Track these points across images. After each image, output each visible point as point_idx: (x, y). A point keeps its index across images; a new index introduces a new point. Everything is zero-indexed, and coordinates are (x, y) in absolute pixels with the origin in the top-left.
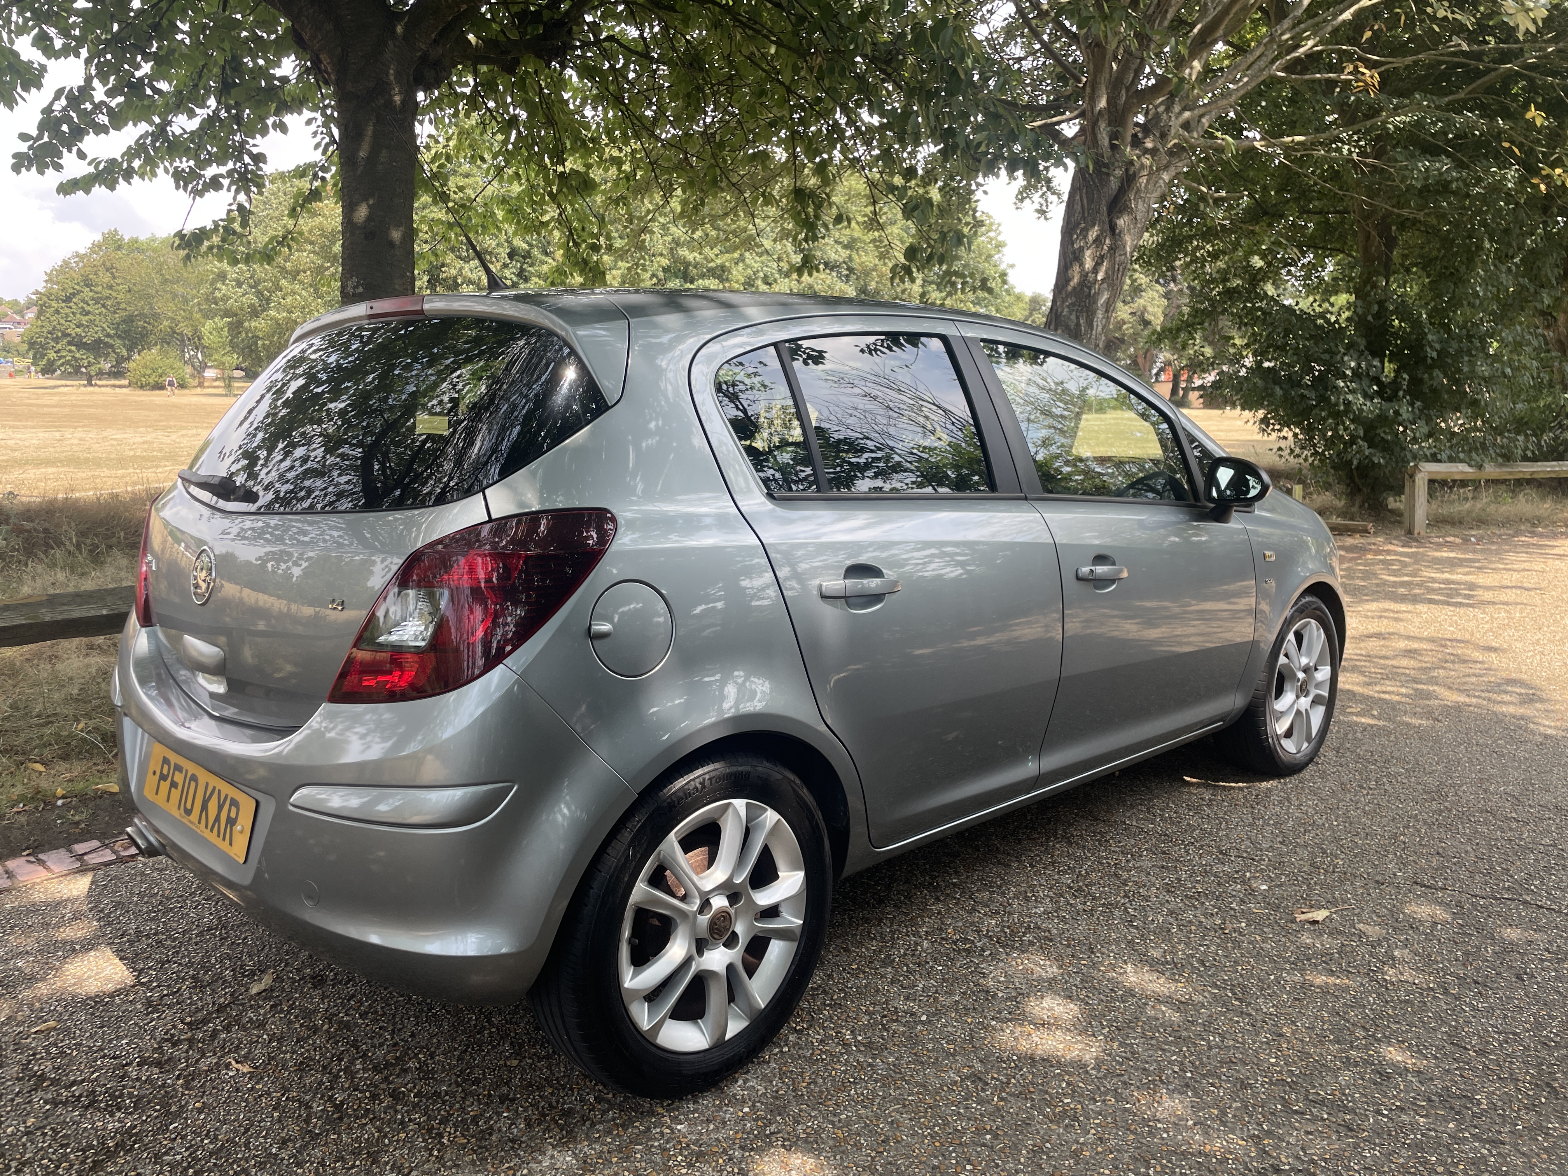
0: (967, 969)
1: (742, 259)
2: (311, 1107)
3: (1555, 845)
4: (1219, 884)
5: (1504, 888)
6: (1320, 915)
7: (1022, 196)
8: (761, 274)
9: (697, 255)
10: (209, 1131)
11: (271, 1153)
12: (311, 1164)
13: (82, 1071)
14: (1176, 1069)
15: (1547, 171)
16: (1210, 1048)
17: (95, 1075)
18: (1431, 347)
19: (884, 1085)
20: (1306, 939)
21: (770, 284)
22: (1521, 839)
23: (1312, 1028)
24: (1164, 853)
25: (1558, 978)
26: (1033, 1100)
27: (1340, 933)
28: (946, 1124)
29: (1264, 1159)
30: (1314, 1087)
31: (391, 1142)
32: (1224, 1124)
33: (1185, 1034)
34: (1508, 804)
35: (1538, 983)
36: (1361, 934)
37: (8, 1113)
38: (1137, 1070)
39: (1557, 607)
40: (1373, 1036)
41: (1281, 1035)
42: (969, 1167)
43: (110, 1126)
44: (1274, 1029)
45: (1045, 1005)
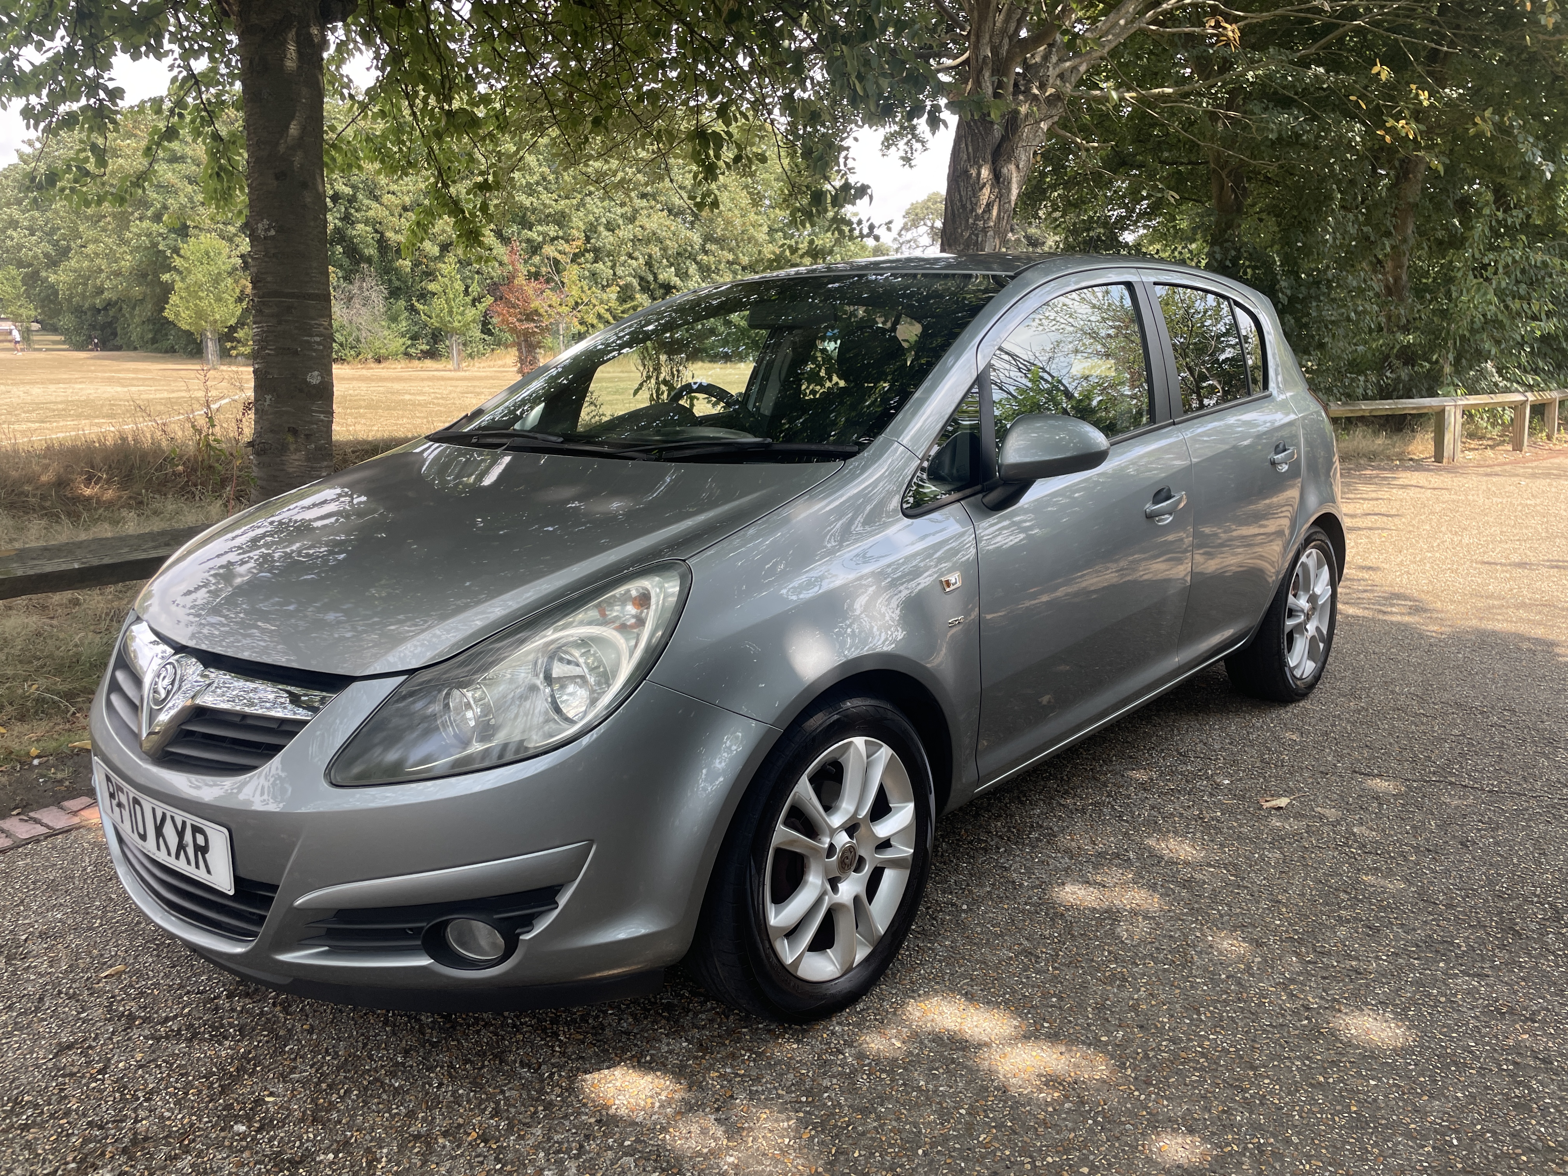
0: (989, 864)
1: (582, 204)
2: (421, 1020)
3: (1464, 735)
4: (1187, 781)
5: (1430, 772)
6: (1283, 802)
7: (889, 142)
8: (604, 220)
9: (535, 200)
10: (327, 1049)
11: (397, 1062)
12: (442, 1067)
13: (171, 1008)
14: (1198, 934)
15: (1390, 123)
16: (1221, 916)
17: (186, 1010)
18: (1283, 293)
19: (947, 964)
20: (1276, 823)
21: (613, 231)
22: (1434, 731)
23: (1303, 895)
24: (1131, 757)
25: (1497, 844)
26: (1083, 968)
27: (1303, 816)
28: (1014, 992)
29: (1294, 1001)
30: (1318, 942)
31: (511, 1043)
32: (1252, 975)
33: (1196, 906)
34: (1414, 703)
35: (1480, 848)
36: (1321, 817)
37: (112, 1050)
38: (1165, 937)
39: (1410, 532)
40: (1355, 897)
41: (1279, 902)
42: (1046, 1025)
43: (223, 1054)
44: (1271, 897)
45: (1067, 889)
